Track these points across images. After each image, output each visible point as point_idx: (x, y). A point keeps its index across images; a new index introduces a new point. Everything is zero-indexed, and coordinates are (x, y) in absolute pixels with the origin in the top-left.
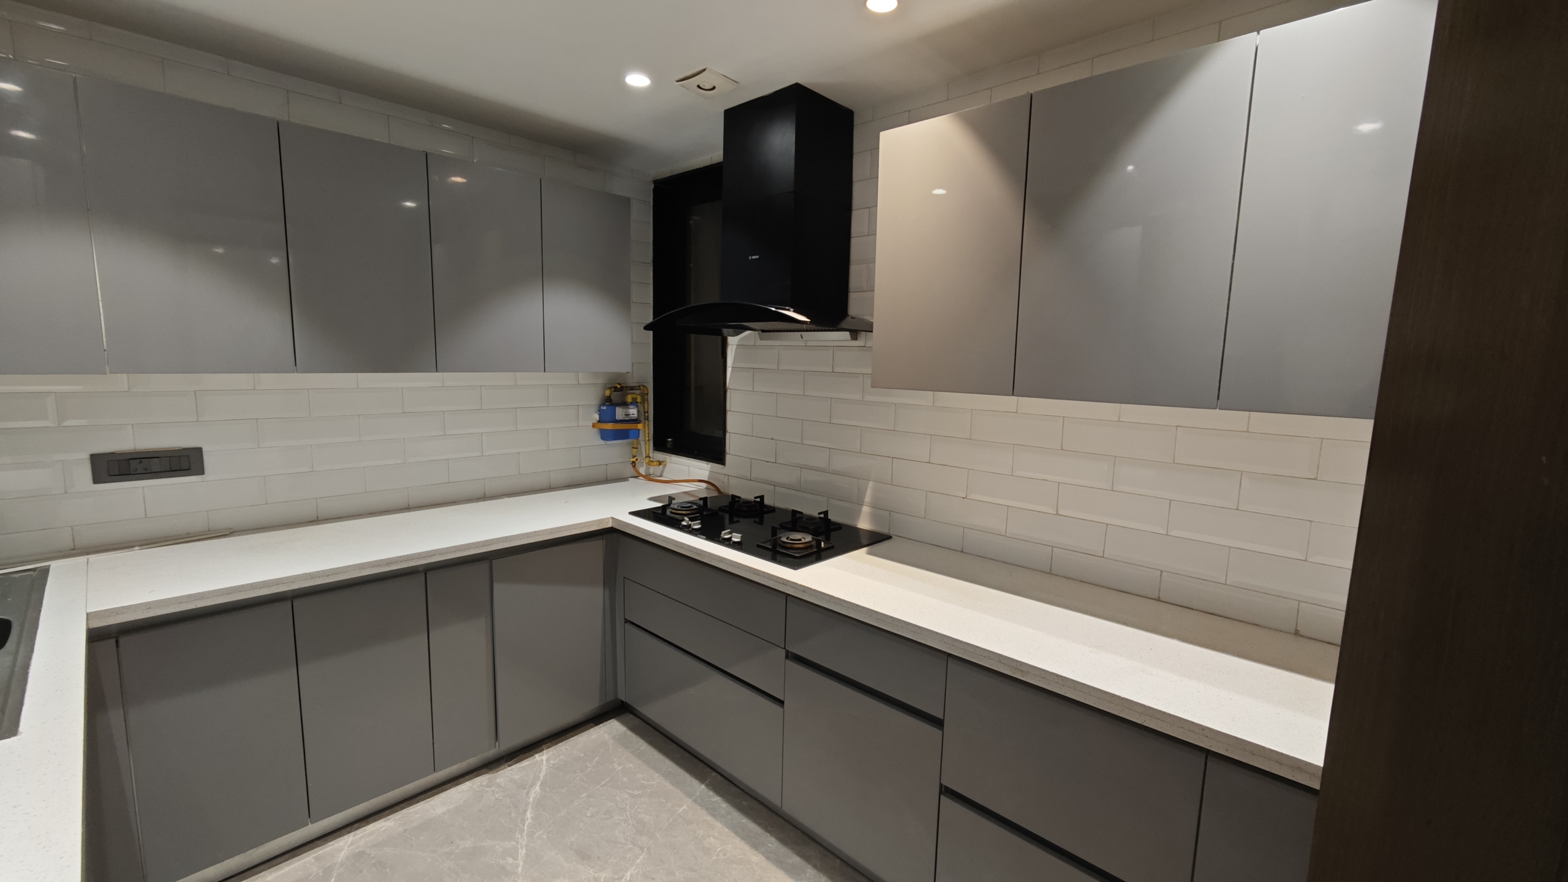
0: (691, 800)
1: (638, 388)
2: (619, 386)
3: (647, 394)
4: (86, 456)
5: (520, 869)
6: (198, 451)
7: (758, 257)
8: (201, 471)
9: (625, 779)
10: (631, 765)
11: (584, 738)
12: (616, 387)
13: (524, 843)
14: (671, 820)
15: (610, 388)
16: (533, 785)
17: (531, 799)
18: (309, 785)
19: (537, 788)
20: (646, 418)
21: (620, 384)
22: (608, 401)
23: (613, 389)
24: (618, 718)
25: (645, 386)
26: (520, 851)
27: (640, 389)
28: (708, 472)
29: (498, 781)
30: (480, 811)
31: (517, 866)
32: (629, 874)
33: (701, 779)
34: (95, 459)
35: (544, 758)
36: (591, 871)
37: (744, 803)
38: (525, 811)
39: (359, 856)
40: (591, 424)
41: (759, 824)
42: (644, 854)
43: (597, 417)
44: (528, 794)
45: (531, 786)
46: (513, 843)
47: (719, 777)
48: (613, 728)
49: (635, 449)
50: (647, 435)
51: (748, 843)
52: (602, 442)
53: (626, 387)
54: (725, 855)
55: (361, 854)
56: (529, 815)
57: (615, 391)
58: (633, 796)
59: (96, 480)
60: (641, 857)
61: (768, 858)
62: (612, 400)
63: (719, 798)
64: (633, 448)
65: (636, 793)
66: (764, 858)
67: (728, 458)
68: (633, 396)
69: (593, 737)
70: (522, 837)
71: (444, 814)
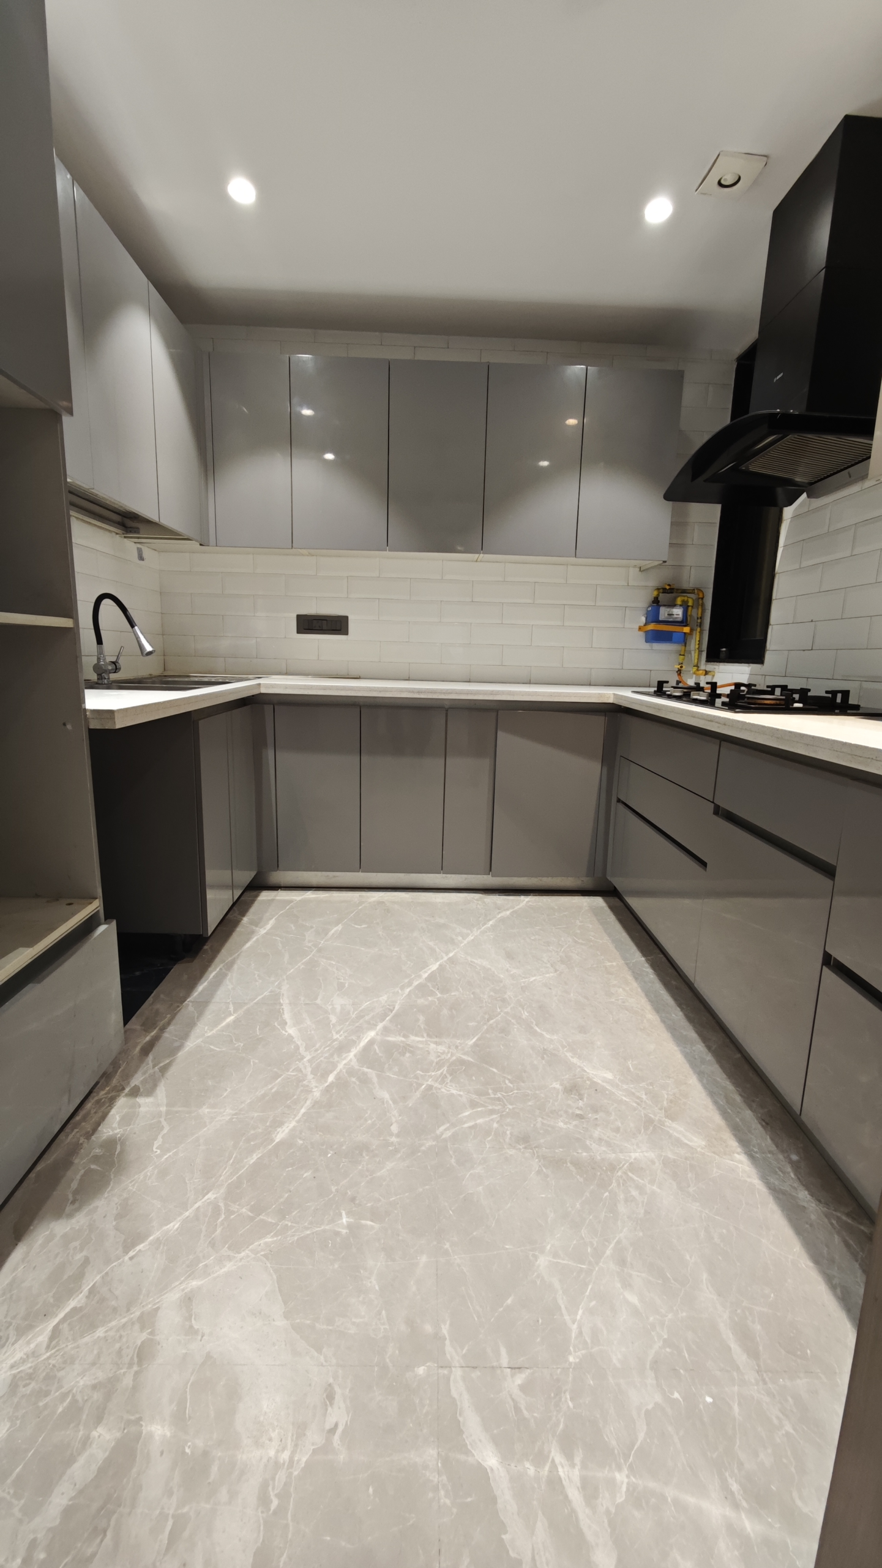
0: (623, 962)
1: (692, 591)
2: (668, 587)
3: (702, 599)
4: (295, 616)
5: (462, 945)
6: (346, 618)
7: (782, 374)
8: (346, 633)
9: (578, 931)
10: (591, 926)
11: (566, 899)
12: (666, 589)
13: (476, 934)
14: (595, 966)
15: (658, 589)
16: (508, 910)
17: (499, 916)
18: (362, 844)
19: (508, 913)
20: (699, 624)
21: (669, 585)
22: (656, 602)
23: (661, 591)
24: (605, 898)
25: (702, 591)
26: (470, 936)
27: (694, 593)
28: (748, 675)
29: (485, 900)
30: (462, 909)
31: (461, 943)
32: (534, 978)
33: (644, 952)
34: (300, 618)
35: (525, 900)
36: (508, 966)
37: (674, 983)
38: (490, 920)
39: (380, 903)
40: (638, 627)
41: (675, 1000)
42: (555, 974)
43: (643, 619)
44: (499, 913)
45: (505, 910)
46: (469, 931)
47: (664, 959)
48: (599, 901)
49: (682, 657)
50: (697, 643)
51: (652, 1006)
52: (647, 646)
53: (677, 589)
54: (624, 1002)
55: (383, 902)
56: (491, 923)
57: (663, 593)
58: (576, 942)
59: (299, 632)
60: (552, 974)
61: (663, 1021)
62: (659, 602)
63: (651, 971)
64: (680, 655)
65: (580, 941)
66: (659, 1019)
67: (768, 656)
68: (683, 598)
69: (574, 901)
70: (477, 930)
71: (440, 903)
